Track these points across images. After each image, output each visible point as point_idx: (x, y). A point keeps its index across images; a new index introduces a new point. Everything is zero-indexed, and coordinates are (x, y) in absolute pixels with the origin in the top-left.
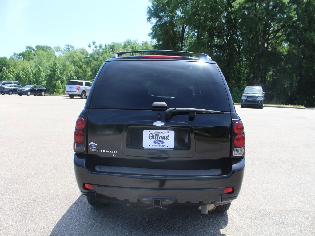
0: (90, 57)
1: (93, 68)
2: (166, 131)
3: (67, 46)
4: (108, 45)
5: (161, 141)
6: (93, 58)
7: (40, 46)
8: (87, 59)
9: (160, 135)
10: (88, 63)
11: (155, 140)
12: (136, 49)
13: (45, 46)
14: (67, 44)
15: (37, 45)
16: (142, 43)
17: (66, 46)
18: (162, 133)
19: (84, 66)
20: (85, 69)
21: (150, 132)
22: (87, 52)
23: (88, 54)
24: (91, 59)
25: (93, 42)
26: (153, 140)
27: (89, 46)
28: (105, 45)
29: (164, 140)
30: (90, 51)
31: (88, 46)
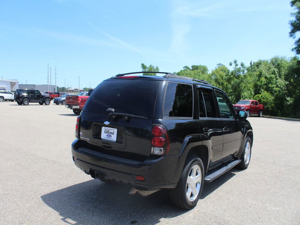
0: (231, 75)
1: (233, 85)
2: (113, 129)
3: (219, 65)
4: (254, 63)
5: (110, 135)
6: (234, 76)
7: (195, 66)
8: (228, 76)
9: (110, 131)
10: (229, 80)
11: (107, 134)
12: (282, 66)
13: (199, 65)
14: (219, 64)
15: (193, 65)
16: (290, 59)
17: (217, 65)
18: (111, 130)
19: (225, 84)
20: (226, 86)
21: (105, 128)
22: (228, 70)
23: (229, 72)
24: (232, 76)
25: (234, 61)
26: (106, 134)
27: (231, 64)
28: (250, 63)
29: (112, 135)
30: (231, 69)
31: (229, 64)
